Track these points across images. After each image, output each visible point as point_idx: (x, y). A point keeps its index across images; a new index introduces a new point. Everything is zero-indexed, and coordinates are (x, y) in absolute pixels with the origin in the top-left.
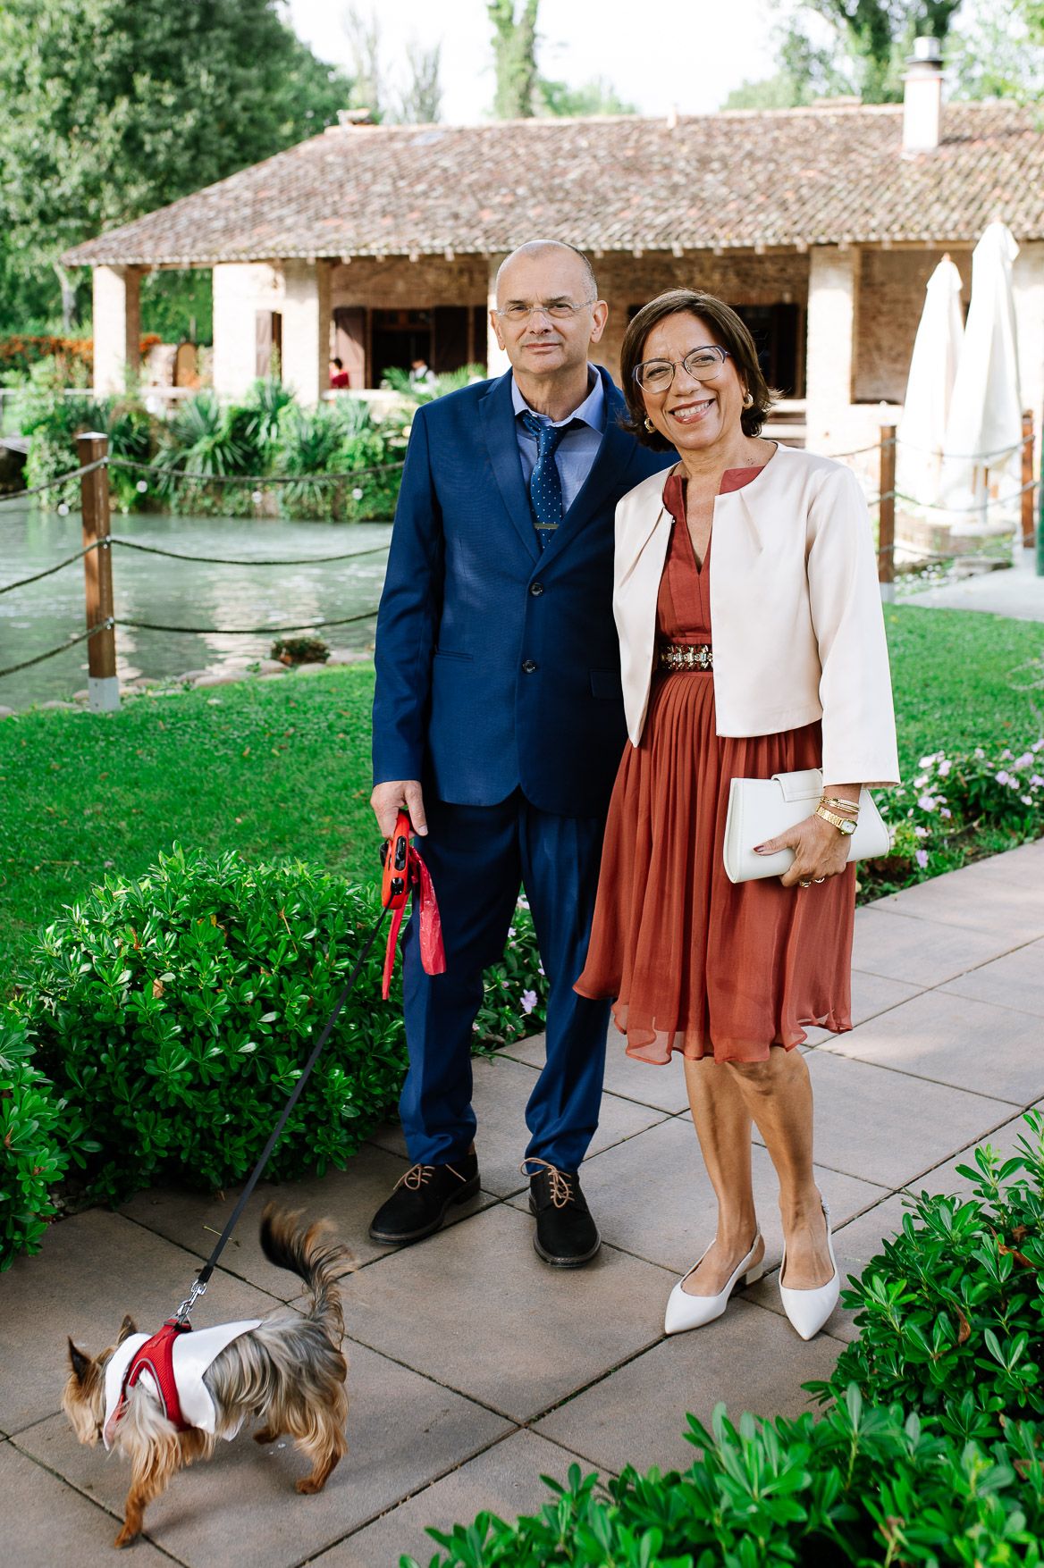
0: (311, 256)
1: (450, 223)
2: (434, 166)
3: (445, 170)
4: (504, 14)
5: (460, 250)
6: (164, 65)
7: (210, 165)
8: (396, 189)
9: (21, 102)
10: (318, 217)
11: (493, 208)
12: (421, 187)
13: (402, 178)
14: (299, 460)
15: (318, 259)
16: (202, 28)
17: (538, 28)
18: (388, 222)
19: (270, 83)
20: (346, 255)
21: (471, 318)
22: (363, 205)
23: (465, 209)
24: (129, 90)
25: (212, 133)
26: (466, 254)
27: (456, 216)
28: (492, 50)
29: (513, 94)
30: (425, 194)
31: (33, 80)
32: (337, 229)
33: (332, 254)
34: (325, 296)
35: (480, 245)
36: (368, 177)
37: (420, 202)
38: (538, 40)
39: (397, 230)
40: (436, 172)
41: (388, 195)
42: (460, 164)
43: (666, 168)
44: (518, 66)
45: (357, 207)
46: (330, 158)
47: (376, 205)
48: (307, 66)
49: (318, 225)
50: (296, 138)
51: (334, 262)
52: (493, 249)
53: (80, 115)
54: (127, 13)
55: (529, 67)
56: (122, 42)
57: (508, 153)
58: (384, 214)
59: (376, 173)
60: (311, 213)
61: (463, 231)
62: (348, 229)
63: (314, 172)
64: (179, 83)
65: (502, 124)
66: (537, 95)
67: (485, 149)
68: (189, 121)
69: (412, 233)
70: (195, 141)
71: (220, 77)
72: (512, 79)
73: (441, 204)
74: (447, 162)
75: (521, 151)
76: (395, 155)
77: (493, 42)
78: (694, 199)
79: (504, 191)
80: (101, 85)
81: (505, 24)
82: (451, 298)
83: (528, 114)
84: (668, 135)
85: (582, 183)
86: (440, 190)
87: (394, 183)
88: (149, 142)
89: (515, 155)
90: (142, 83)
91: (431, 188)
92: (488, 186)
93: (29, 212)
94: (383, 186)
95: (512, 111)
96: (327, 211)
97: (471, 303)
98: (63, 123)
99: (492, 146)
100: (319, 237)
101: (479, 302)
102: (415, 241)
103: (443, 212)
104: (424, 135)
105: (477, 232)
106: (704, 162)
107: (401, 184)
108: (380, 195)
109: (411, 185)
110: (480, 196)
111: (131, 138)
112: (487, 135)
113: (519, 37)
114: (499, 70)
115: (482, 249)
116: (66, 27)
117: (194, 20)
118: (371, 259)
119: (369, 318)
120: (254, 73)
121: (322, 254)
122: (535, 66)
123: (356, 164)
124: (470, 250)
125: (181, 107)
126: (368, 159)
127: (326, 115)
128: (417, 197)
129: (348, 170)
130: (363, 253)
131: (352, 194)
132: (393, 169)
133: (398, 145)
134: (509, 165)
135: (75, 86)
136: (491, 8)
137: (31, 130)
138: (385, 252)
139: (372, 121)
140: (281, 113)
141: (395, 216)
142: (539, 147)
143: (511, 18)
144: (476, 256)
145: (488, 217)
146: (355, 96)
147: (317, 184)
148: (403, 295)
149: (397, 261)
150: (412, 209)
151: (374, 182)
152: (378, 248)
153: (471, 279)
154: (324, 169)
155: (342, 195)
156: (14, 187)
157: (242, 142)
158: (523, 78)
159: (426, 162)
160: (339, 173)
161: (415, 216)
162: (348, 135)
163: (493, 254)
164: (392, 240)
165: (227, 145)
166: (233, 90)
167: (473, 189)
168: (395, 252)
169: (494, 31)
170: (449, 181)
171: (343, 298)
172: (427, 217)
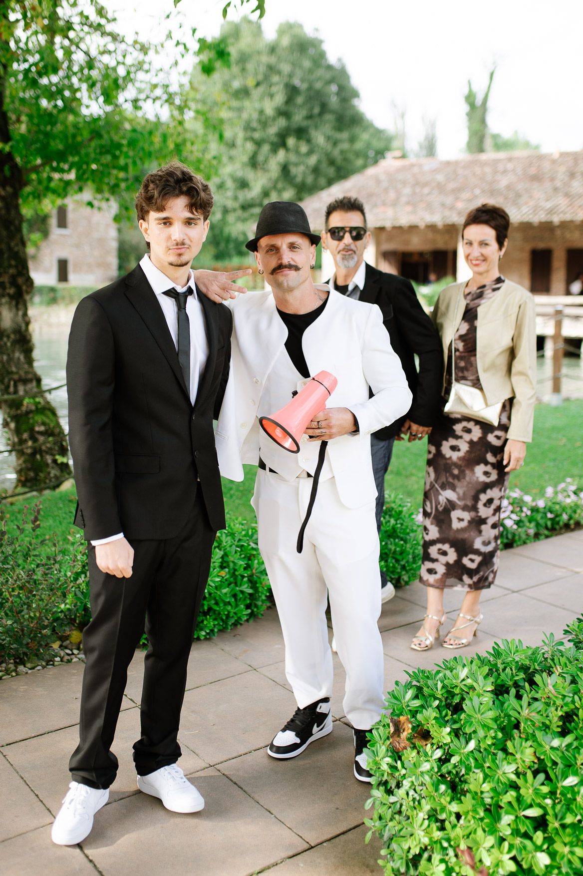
1: (440, 208)
2: (433, 179)
3: (438, 182)
4: (471, 99)
5: (445, 222)
6: (301, 133)
7: (322, 181)
8: (414, 192)
9: (234, 152)
11: (462, 200)
12: (426, 190)
13: (417, 185)
15: (375, 228)
16: (321, 114)
17: (488, 106)
18: (409, 208)
19: (352, 140)
20: (388, 225)
21: (449, 256)
22: (398, 200)
23: (449, 201)
24: (283, 144)
25: (324, 165)
26: (448, 224)
27: (443, 205)
28: (465, 118)
29: (474, 141)
30: (428, 194)
31: (239, 142)
32: (384, 212)
33: (381, 225)
34: (378, 245)
35: (455, 220)
36: (400, 186)
37: (426, 198)
38: (488, 112)
39: (414, 211)
40: (433, 183)
41: (410, 195)
42: (446, 179)
43: (552, 179)
44: (477, 126)
45: (394, 201)
46: (381, 177)
47: (404, 199)
48: (371, 130)
49: (375, 211)
50: (365, 167)
51: (382, 229)
53: (261, 158)
54: (284, 108)
55: (482, 127)
56: (282, 122)
57: (470, 173)
58: (408, 204)
59: (404, 183)
60: (372, 205)
61: (447, 213)
62: (390, 212)
63: (374, 184)
64: (309, 141)
65: (469, 157)
66: (488, 143)
67: (459, 170)
68: (313, 160)
69: (422, 214)
70: (316, 170)
71: (328, 138)
72: (474, 133)
73: (435, 198)
74: (440, 178)
75: (478, 172)
76: (414, 175)
77: (466, 114)
78: (567, 195)
79: (469, 192)
80: (272, 144)
81: (472, 105)
82: (441, 245)
83: (482, 151)
84: (554, 162)
85: (509, 187)
86: (435, 192)
87: (413, 189)
88: (293, 170)
89: (475, 173)
90: (291, 141)
91: (431, 190)
92: (460, 190)
93: (236, 205)
94: (407, 190)
95: (474, 150)
96: (380, 204)
97: (450, 247)
98: (253, 163)
99: (463, 168)
100: (375, 216)
102: (423, 218)
103: (436, 203)
104: (428, 165)
105: (454, 214)
106: (572, 175)
107: (417, 189)
108: (406, 195)
109: (422, 189)
110: (456, 194)
111: (285, 169)
112: (461, 164)
113: (478, 113)
114: (469, 128)
115: (456, 223)
116: (255, 116)
117: (316, 110)
118: (400, 228)
119: (399, 257)
120: (345, 135)
121: (377, 225)
122: (485, 126)
123: (394, 179)
125: (310, 152)
126: (400, 177)
127: (380, 154)
128: (424, 195)
129: (390, 182)
130: (398, 224)
131: (392, 195)
132: (412, 181)
133: (415, 170)
134: (472, 179)
135: (258, 144)
136: (465, 97)
137: (238, 165)
138: (407, 224)
139: (403, 157)
140: (358, 154)
141: (413, 205)
142: (488, 170)
143: (474, 102)
144: (452, 225)
146: (395, 144)
148: (416, 244)
149: (413, 228)
150: (421, 201)
151: (403, 187)
152: (405, 220)
153: (449, 237)
154: (378, 182)
155: (387, 195)
156: (230, 194)
157: (339, 169)
158: (479, 133)
159: (429, 178)
160: (385, 184)
161: (423, 205)
162: (391, 165)
164: (412, 217)
165: (331, 171)
166: (335, 144)
167: (453, 191)
168: (413, 224)
169: (466, 108)
170: (440, 187)
171: (387, 246)
172: (429, 207)
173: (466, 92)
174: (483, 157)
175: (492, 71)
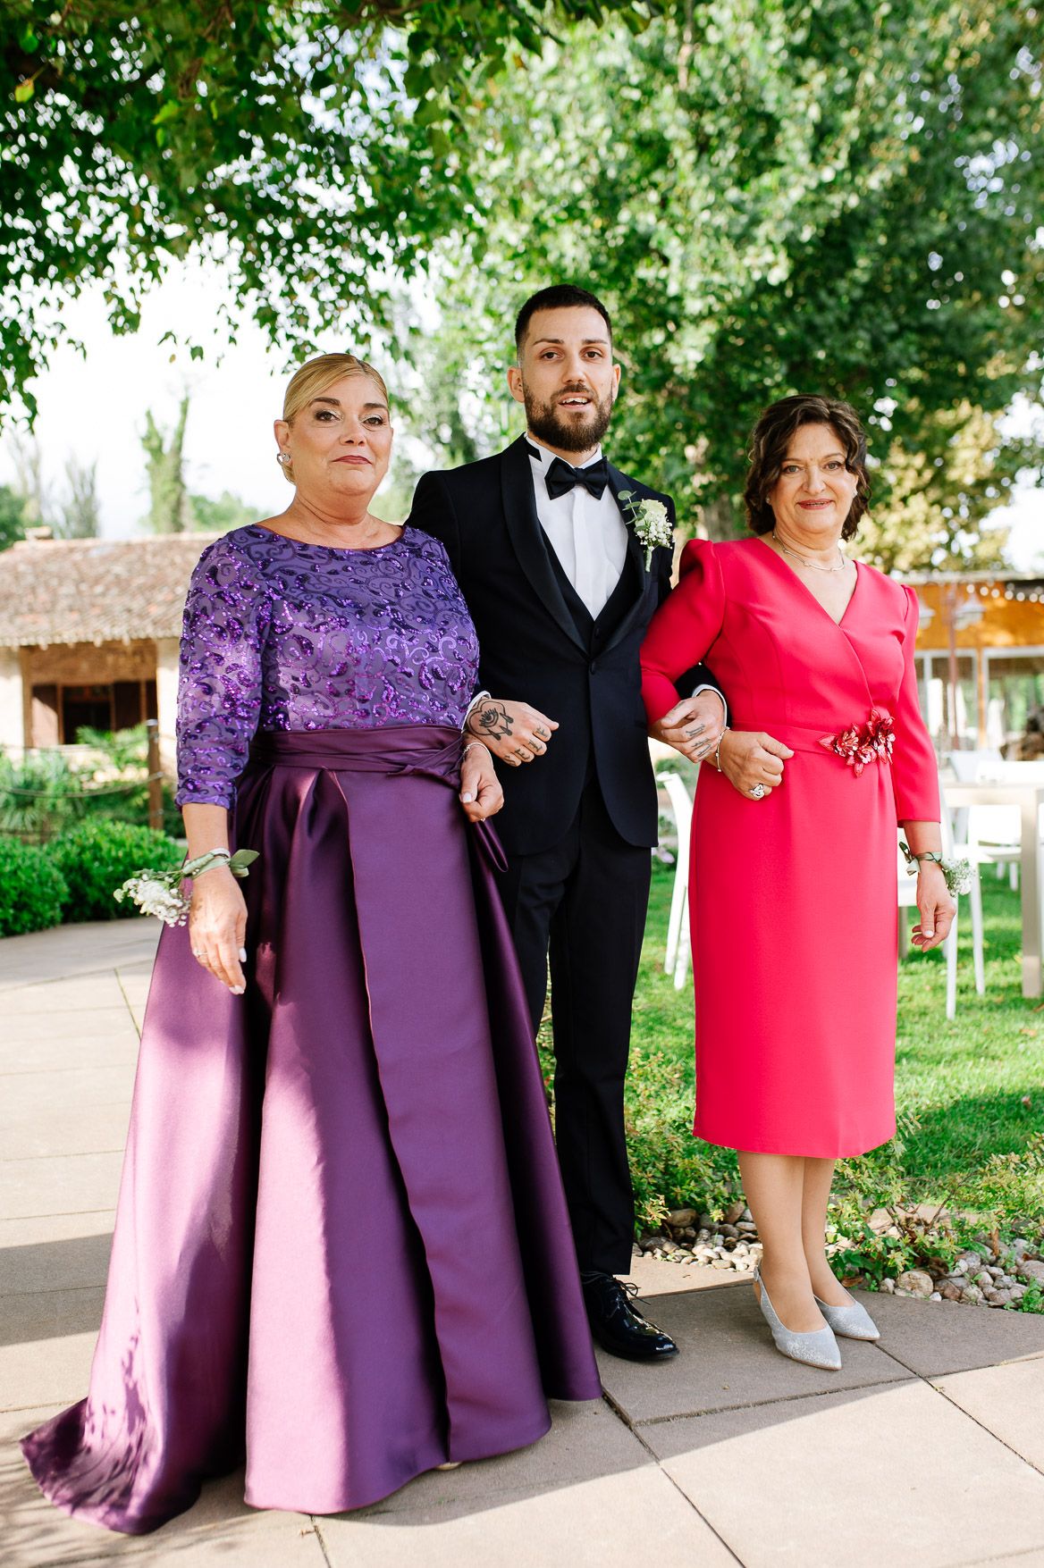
0: (15, 644)
1: (125, 616)
2: (108, 572)
3: (117, 576)
4: (155, 443)
5: (135, 636)
8: (79, 592)
10: (17, 613)
11: (159, 604)
12: (99, 589)
13: (83, 581)
14: (12, 800)
15: (22, 647)
17: (185, 453)
18: (75, 616)
20: (43, 643)
21: (143, 690)
22: (54, 603)
23: (137, 605)
26: (139, 639)
27: (129, 611)
28: (146, 473)
29: (165, 510)
30: (103, 594)
32: (34, 623)
33: (32, 642)
34: (26, 675)
35: (149, 631)
36: (54, 582)
37: (100, 601)
38: (183, 466)
39: (83, 622)
40: (110, 578)
41: (73, 596)
42: (130, 571)
44: (168, 487)
45: (48, 606)
46: (22, 568)
47: (63, 603)
49: (19, 621)
51: (31, 649)
52: (161, 634)
55: (178, 486)
57: (166, 562)
58: (71, 609)
60: (11, 610)
61: (136, 622)
62: (44, 623)
63: (8, 578)
65: (162, 538)
66: (188, 512)
67: (149, 558)
69: (96, 624)
72: (164, 497)
73: (115, 601)
74: (119, 569)
75: (178, 559)
76: (75, 564)
77: (147, 467)
79: (166, 590)
81: (157, 452)
82: (126, 674)
83: (179, 527)
86: (114, 591)
87: (77, 587)
89: (173, 564)
91: (107, 589)
92: (153, 587)
94: (68, 589)
95: (165, 524)
96: (24, 609)
97: (143, 676)
99: (155, 555)
100: (21, 628)
101: (150, 676)
102: (99, 631)
103: (118, 608)
105: (147, 622)
107: (84, 587)
108: (67, 596)
109: (91, 587)
110: (148, 594)
112: (150, 548)
113: (169, 463)
114: (153, 490)
115: (152, 636)
118: (63, 646)
119: (60, 693)
121: (25, 643)
122: (183, 486)
123: (44, 572)
124: (143, 636)
126: (53, 567)
128: (96, 596)
129: (37, 577)
130: (58, 641)
131: (43, 596)
132: (75, 575)
133: (77, 557)
134: (169, 570)
136: (143, 439)
138: (75, 640)
139: (52, 537)
141: (80, 611)
143: (160, 447)
144: (147, 640)
145: (155, 611)
147: (14, 589)
148: (87, 674)
149: (84, 647)
150: (93, 605)
151: (61, 584)
152: (70, 637)
153: (143, 661)
154: (17, 577)
155: (36, 597)
158: (173, 497)
159: (101, 569)
160: (30, 579)
161: (97, 611)
162: (33, 548)
163: (160, 639)
164: (80, 630)
167: (142, 589)
168: (83, 640)
169: (147, 457)
170: (121, 584)
171: (43, 678)
172: (106, 612)
173: (143, 429)
174: (185, 537)
175: (182, 397)
